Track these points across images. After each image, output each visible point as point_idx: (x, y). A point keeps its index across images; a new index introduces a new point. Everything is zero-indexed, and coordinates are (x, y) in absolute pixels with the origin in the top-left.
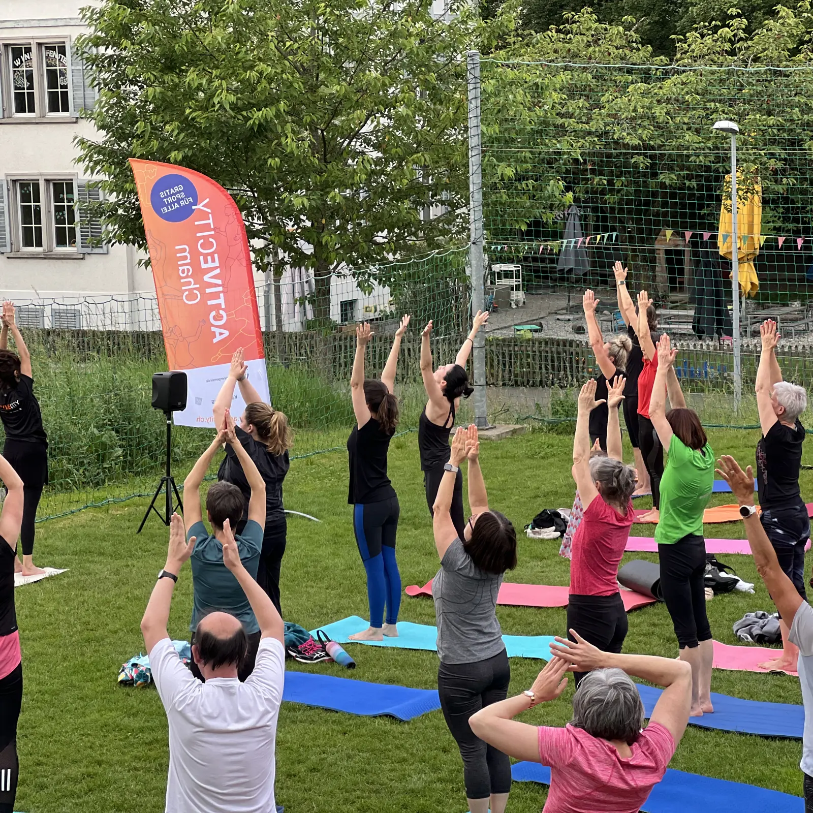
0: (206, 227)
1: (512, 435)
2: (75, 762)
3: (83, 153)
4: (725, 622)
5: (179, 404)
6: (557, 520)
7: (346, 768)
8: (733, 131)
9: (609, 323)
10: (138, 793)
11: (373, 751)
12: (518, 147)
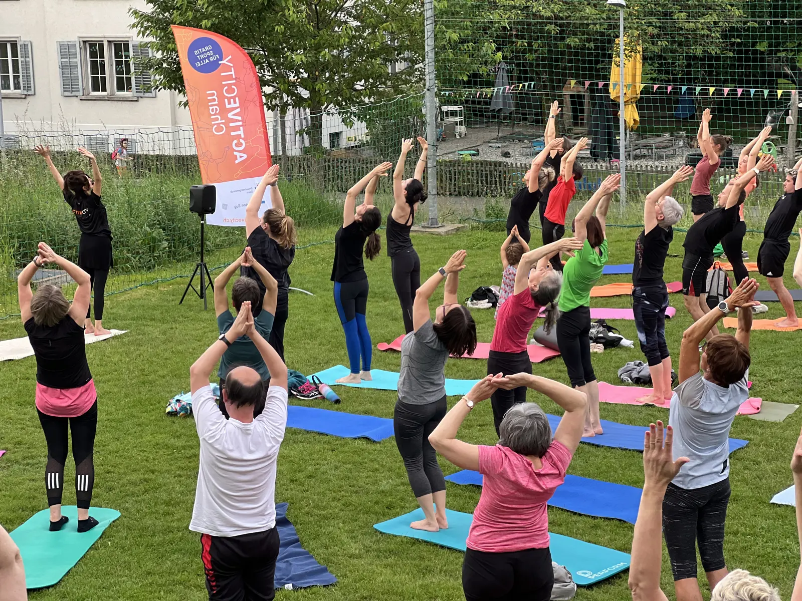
0: (229, 77)
1: (456, 232)
2: (134, 471)
4: (612, 369)
5: (210, 208)
6: (490, 294)
7: (334, 476)
8: (621, 6)
9: (527, 150)
11: (354, 463)
12: (461, 18)
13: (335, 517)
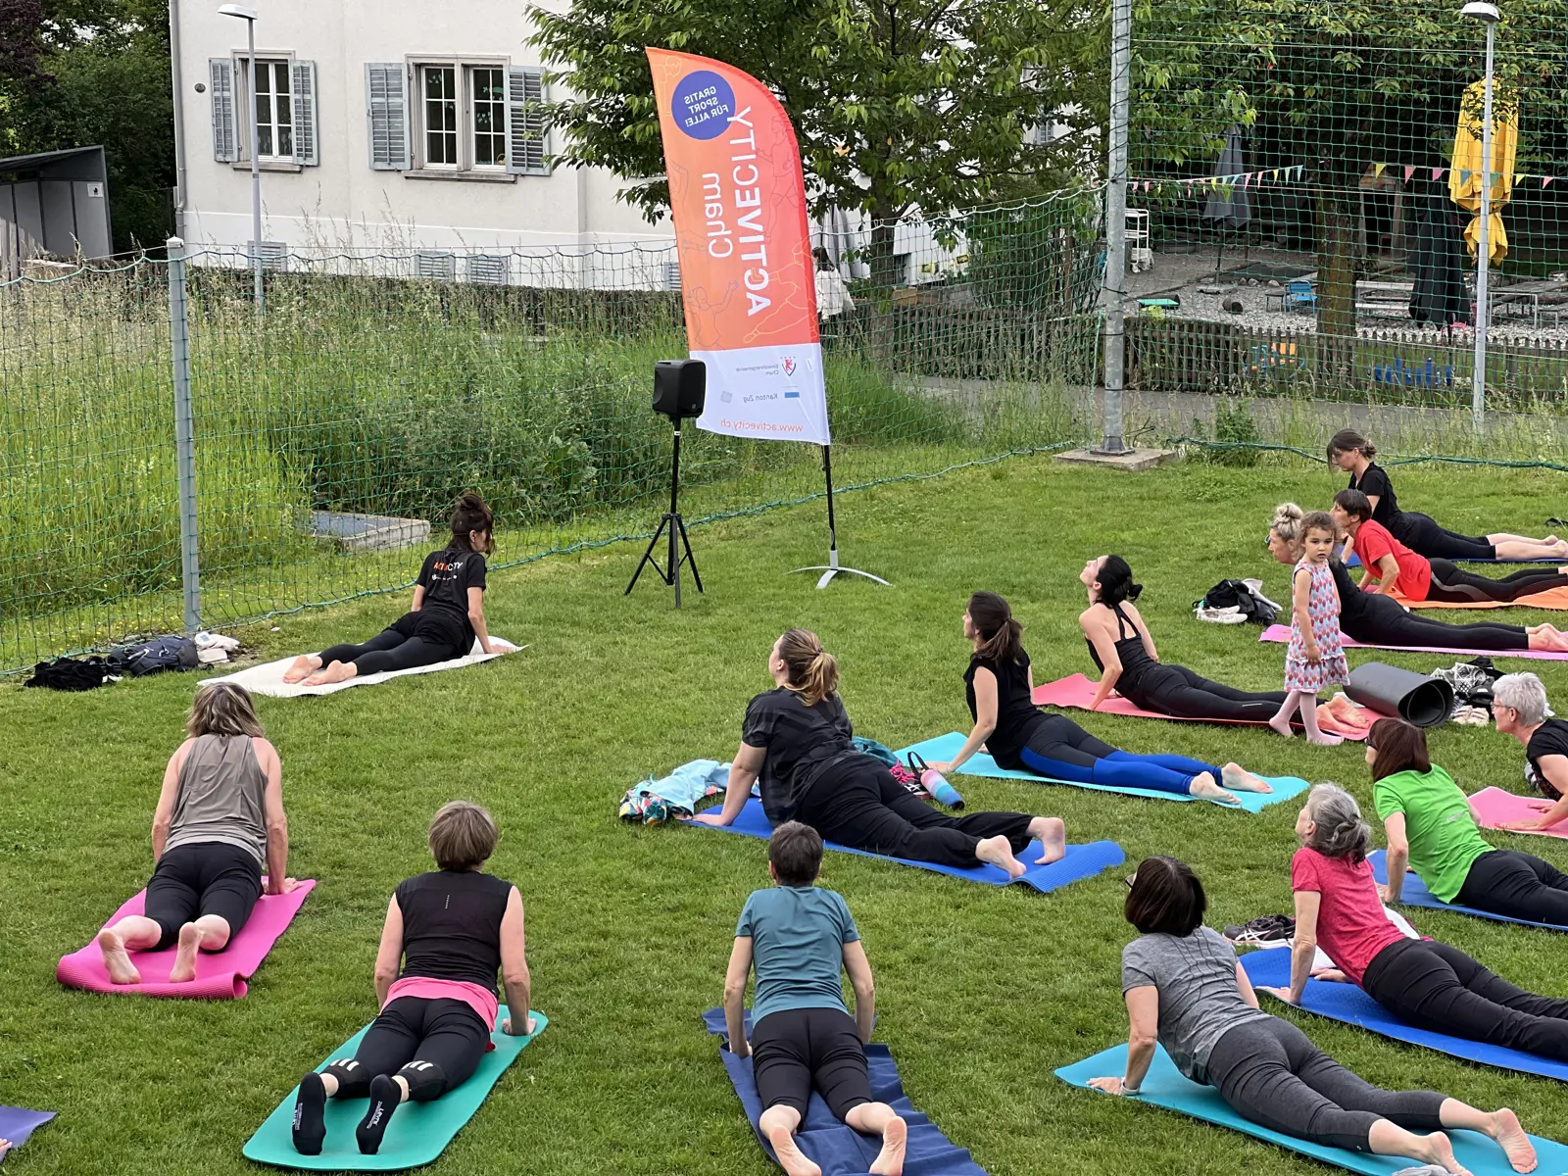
0: (745, 149)
1: (1158, 464)
2: (569, 931)
3: (539, 29)
4: (1510, 761)
5: (694, 406)
6: (1243, 596)
7: (966, 959)
8: (1489, 18)
9: (1279, 300)
10: (665, 982)
11: (1001, 935)
12: (1178, 39)
13: (974, 1047)
